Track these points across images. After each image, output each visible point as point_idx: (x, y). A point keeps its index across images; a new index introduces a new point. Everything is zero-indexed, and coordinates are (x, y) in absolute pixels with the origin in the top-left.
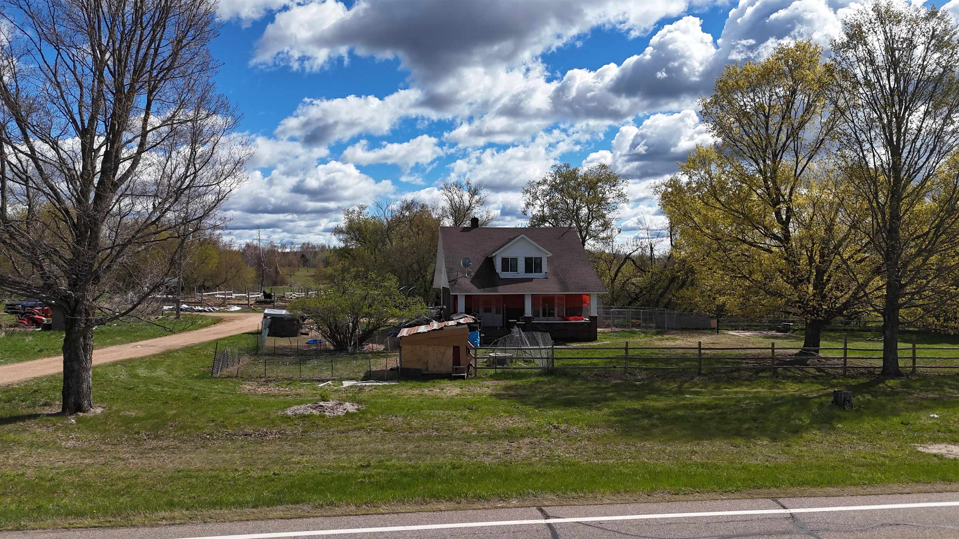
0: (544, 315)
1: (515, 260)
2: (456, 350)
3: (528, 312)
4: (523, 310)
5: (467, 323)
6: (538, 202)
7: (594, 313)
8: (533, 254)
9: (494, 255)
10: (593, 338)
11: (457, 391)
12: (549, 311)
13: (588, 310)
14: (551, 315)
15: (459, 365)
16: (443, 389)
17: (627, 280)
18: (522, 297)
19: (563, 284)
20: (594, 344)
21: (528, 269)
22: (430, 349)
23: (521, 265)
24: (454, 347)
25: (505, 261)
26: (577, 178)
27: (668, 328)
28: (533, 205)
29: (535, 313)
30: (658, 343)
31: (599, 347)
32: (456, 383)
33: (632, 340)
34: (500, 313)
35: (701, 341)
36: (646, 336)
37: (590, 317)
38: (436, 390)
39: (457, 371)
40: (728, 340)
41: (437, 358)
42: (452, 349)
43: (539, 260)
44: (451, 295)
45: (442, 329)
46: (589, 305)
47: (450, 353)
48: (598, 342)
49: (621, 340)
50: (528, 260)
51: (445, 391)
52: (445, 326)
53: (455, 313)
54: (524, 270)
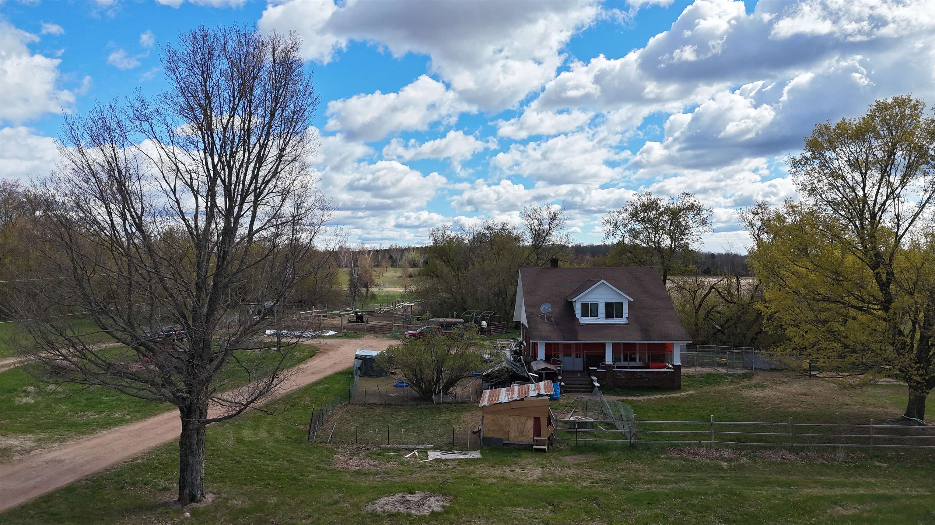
0: (625, 360)
1: (596, 305)
2: (537, 420)
3: (609, 359)
4: (603, 357)
5: (547, 395)
6: (619, 232)
7: (677, 362)
8: (614, 299)
9: (573, 300)
10: (677, 387)
11: (538, 472)
12: (631, 355)
13: (672, 359)
14: (634, 360)
15: (540, 436)
16: (524, 469)
17: (712, 309)
18: (603, 345)
19: (645, 332)
20: (679, 395)
21: (609, 315)
22: (511, 419)
23: (602, 311)
24: (534, 418)
25: (585, 306)
26: (660, 208)
27: (755, 369)
28: (613, 235)
29: (616, 359)
30: (745, 393)
31: (682, 399)
32: (537, 459)
33: (718, 388)
34: (580, 357)
35: (792, 389)
36: (732, 382)
37: (673, 365)
38: (517, 470)
39: (538, 443)
40: (821, 389)
41: (518, 428)
42: (533, 420)
43: (620, 306)
44: (531, 341)
45: (522, 399)
46: (672, 352)
47: (531, 423)
48: (682, 391)
49: (706, 389)
50: (609, 306)
51: (526, 471)
52: (526, 397)
53: (535, 358)
54: (604, 315)
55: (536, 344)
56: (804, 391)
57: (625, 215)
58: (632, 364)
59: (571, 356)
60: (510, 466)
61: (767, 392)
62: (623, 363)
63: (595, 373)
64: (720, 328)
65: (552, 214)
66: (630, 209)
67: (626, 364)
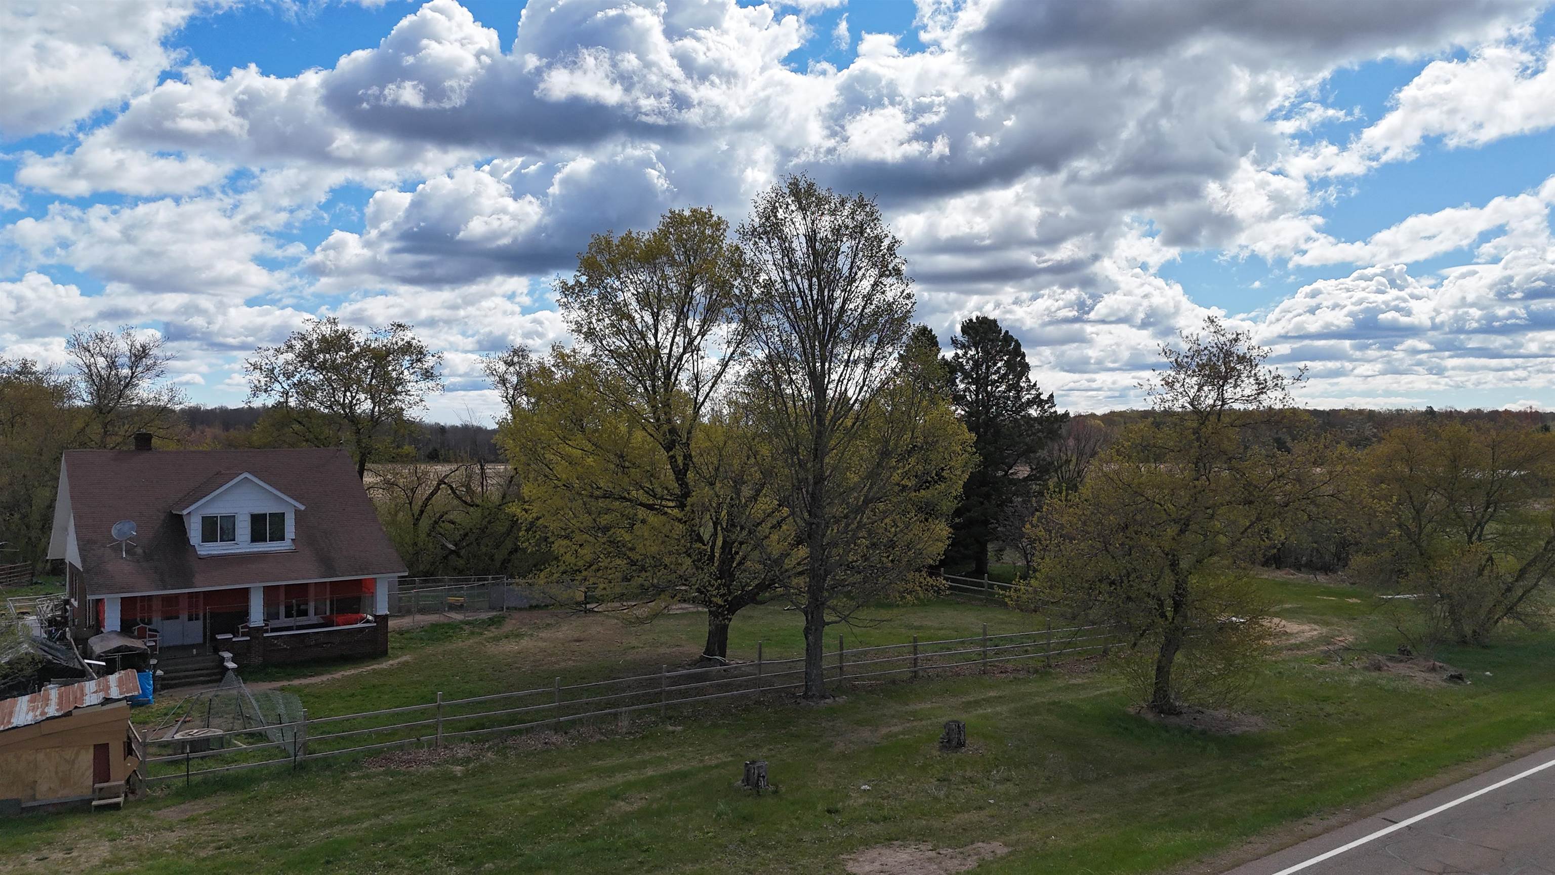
0: (288, 615)
1: (231, 519)
2: (102, 751)
3: (257, 616)
4: (245, 614)
5: (125, 698)
6: (277, 387)
7: (382, 609)
8: (267, 507)
9: (185, 512)
10: (381, 653)
11: (103, 850)
12: (298, 606)
13: (373, 605)
14: (305, 613)
15: (108, 780)
16: (69, 850)
17: (441, 517)
18: (246, 591)
19: (327, 563)
20: (385, 665)
21: (257, 536)
22: (40, 756)
23: (243, 529)
24: (96, 746)
25: (209, 522)
26: (352, 347)
27: (507, 608)
28: (266, 391)
29: (270, 615)
30: (492, 649)
31: (390, 672)
32: (101, 826)
33: (448, 646)
34: (197, 619)
35: (560, 635)
36: (472, 633)
37: (375, 616)
38: (53, 856)
39: (102, 794)
40: (600, 629)
41: (57, 773)
42: (92, 751)
43: (279, 519)
44: (88, 597)
45: (68, 714)
46: (373, 595)
47: (87, 758)
48: (390, 658)
49: (429, 650)
50: (257, 520)
51: (75, 854)
52: (76, 707)
53: (97, 628)
54: (248, 537)
55: (99, 602)
56: (576, 635)
57: (290, 356)
58: (302, 621)
59: (177, 618)
60: (38, 850)
61: (525, 642)
62: (283, 621)
63: (228, 645)
64: (453, 548)
65: (138, 346)
66: (299, 345)
67: (290, 622)
